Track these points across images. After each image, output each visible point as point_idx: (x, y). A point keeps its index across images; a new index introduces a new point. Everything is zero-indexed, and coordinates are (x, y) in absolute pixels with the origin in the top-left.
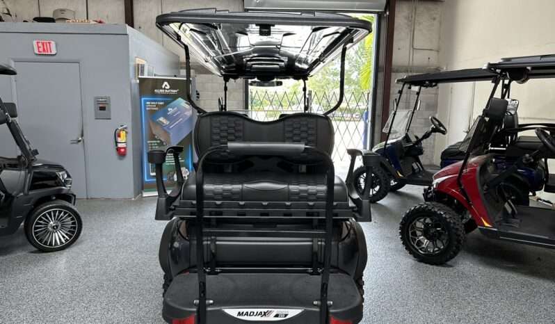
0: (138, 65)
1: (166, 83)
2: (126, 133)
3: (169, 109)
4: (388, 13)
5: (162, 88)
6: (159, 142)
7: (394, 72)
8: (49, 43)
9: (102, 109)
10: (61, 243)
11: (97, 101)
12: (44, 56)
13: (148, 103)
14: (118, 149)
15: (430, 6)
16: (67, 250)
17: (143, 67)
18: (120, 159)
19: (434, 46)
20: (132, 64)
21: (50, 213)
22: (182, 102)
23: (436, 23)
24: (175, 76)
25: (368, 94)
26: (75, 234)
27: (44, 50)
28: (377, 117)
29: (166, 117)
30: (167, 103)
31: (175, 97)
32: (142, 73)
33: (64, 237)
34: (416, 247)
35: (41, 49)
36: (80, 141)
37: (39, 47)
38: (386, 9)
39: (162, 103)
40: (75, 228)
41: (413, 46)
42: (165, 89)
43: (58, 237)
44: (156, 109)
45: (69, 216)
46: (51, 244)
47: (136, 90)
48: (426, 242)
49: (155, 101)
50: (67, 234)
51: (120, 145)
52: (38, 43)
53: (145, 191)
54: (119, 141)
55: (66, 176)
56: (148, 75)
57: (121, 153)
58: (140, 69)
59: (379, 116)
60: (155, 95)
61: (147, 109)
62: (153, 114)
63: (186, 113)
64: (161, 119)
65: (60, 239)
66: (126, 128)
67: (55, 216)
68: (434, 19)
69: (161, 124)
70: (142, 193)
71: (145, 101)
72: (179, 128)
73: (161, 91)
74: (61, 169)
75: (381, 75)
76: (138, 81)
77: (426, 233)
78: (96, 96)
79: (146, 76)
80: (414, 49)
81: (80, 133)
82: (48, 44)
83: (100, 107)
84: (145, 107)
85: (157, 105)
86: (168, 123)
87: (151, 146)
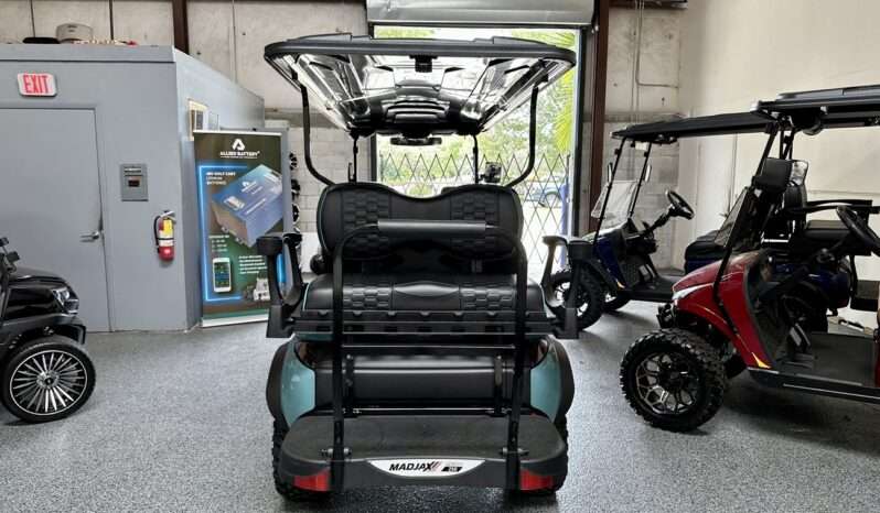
0: (193, 111)
1: (238, 141)
2: (174, 223)
3: (244, 184)
4: (597, 28)
5: (232, 150)
6: (227, 236)
7: (608, 121)
8: (44, 77)
9: (134, 184)
10: (60, 407)
11: (125, 171)
12: (37, 99)
13: (209, 174)
14: (160, 250)
15: (664, 16)
16: (70, 419)
17: (200, 115)
18: (164, 266)
19: (671, 80)
20: (182, 111)
21: (39, 359)
22: (264, 171)
23: (674, 42)
24: (255, 130)
25: (568, 156)
26: (83, 392)
27: (35, 88)
28: (582, 193)
29: (240, 195)
30: (240, 174)
31: (254, 164)
32: (200, 125)
33: (64, 397)
34: (648, 402)
35: (31, 87)
36: (96, 237)
37: (26, 84)
38: (593, 21)
39: (232, 174)
40: (82, 381)
41: (637, 81)
42: (236, 150)
43: (54, 397)
44: (222, 183)
45: (73, 361)
46: (42, 410)
47: (189, 152)
48: (663, 394)
49: (221, 170)
50: (69, 393)
51: (162, 243)
52: (25, 77)
53: (206, 319)
54: (162, 237)
55: (68, 296)
56: (210, 128)
57: (166, 258)
58: (196, 118)
59: (585, 191)
60: (221, 160)
61: (208, 183)
62: (217, 192)
63: (272, 190)
64: (232, 200)
65: (57, 401)
66: (172, 215)
67: (48, 362)
68: (671, 37)
69: (230, 208)
70: (201, 321)
71: (205, 171)
72: (261, 213)
73: (231, 153)
74: (59, 282)
75: (588, 127)
76: (192, 139)
77: (663, 379)
78: (121, 163)
79: (205, 130)
80: (638, 84)
81: (97, 224)
82: (42, 79)
83: (130, 182)
84: (205, 181)
85: (224, 178)
86: (243, 205)
87: (216, 244)
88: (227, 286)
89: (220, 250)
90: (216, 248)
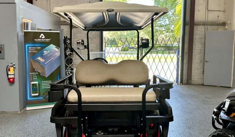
0: (24, 23)
1: (42, 35)
2: (14, 68)
3: (44, 52)
5: (40, 38)
6: (37, 73)
9: (0, 52)
13: (30, 48)
14: (9, 79)
17: (27, 24)
18: (11, 86)
19: (222, 9)
20: (19, 23)
22: (53, 47)
24: (50, 30)
25: (179, 39)
28: (185, 54)
29: (42, 57)
30: (43, 48)
31: (48, 44)
32: (27, 28)
39: (39, 48)
44: (35, 51)
47: (23, 39)
49: (35, 47)
51: (10, 76)
53: (28, 106)
54: (9, 74)
56: (31, 30)
57: (11, 82)
60: (35, 43)
61: (29, 52)
62: (33, 55)
64: (39, 58)
66: (14, 65)
69: (38, 61)
70: (26, 108)
71: (28, 47)
72: (51, 63)
73: (39, 40)
75: (187, 27)
76: (23, 34)
79: (29, 30)
80: (208, 10)
84: (28, 51)
85: (36, 49)
86: (44, 60)
87: (32, 76)
88: (37, 93)
89: (34, 79)
90: (32, 78)
